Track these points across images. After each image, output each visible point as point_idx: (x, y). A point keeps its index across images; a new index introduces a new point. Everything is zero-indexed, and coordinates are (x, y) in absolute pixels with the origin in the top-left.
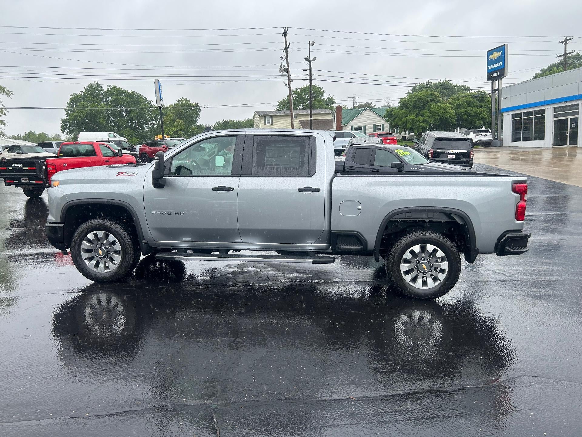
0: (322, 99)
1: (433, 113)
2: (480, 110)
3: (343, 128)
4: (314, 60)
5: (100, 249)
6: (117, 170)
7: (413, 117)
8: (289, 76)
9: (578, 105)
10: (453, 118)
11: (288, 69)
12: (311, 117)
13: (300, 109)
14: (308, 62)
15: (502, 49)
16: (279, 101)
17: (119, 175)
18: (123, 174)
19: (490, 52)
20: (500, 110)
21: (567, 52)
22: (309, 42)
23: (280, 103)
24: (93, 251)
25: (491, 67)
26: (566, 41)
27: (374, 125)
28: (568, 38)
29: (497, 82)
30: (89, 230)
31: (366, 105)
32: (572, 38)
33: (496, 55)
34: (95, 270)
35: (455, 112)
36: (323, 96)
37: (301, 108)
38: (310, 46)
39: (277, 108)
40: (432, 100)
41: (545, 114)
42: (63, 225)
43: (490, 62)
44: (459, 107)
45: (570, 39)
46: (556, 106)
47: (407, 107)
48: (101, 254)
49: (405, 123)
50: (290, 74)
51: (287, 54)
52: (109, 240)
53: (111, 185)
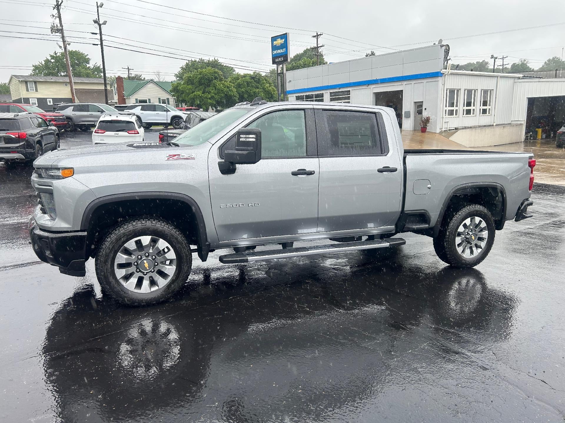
0: (87, 66)
1: (219, 91)
2: (257, 90)
3: (127, 101)
4: (105, 23)
5: (145, 261)
6: (166, 152)
7: (199, 93)
8: (63, 37)
9: (349, 91)
10: (236, 97)
11: (62, 30)
12: (106, 86)
13: (61, 76)
14: (96, 25)
15: (284, 36)
16: (34, 64)
17: (171, 159)
18: (175, 157)
19: (274, 39)
20: (286, 92)
21: (319, 46)
22: (97, 2)
23: (36, 68)
24: (133, 265)
25: (275, 52)
26: (317, 36)
27: (159, 99)
28: (318, 34)
29: (281, 66)
30: (129, 237)
31: (135, 77)
32: (322, 34)
33: (279, 42)
34: (136, 291)
35: (236, 91)
36: (89, 63)
37: (63, 75)
38: (98, 7)
39: (32, 73)
40: (216, 78)
41: (323, 97)
42: (85, 233)
43: (274, 48)
44: (239, 86)
45: (321, 35)
46: (332, 91)
47: (192, 84)
48: (148, 268)
49: (193, 100)
50: (65, 35)
51: (59, 12)
52: (158, 248)
53: (163, 172)
